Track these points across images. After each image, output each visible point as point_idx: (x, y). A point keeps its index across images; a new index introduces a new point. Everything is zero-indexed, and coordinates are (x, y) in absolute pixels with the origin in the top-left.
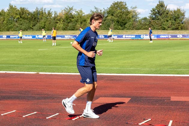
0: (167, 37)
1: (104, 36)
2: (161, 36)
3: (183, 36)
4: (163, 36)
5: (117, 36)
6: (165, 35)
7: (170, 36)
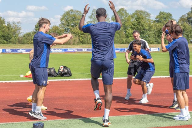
0: (73, 51)
1: (11, 50)
2: (68, 50)
3: (87, 49)
4: (70, 50)
5: (26, 50)
6: (72, 49)
7: (76, 50)
